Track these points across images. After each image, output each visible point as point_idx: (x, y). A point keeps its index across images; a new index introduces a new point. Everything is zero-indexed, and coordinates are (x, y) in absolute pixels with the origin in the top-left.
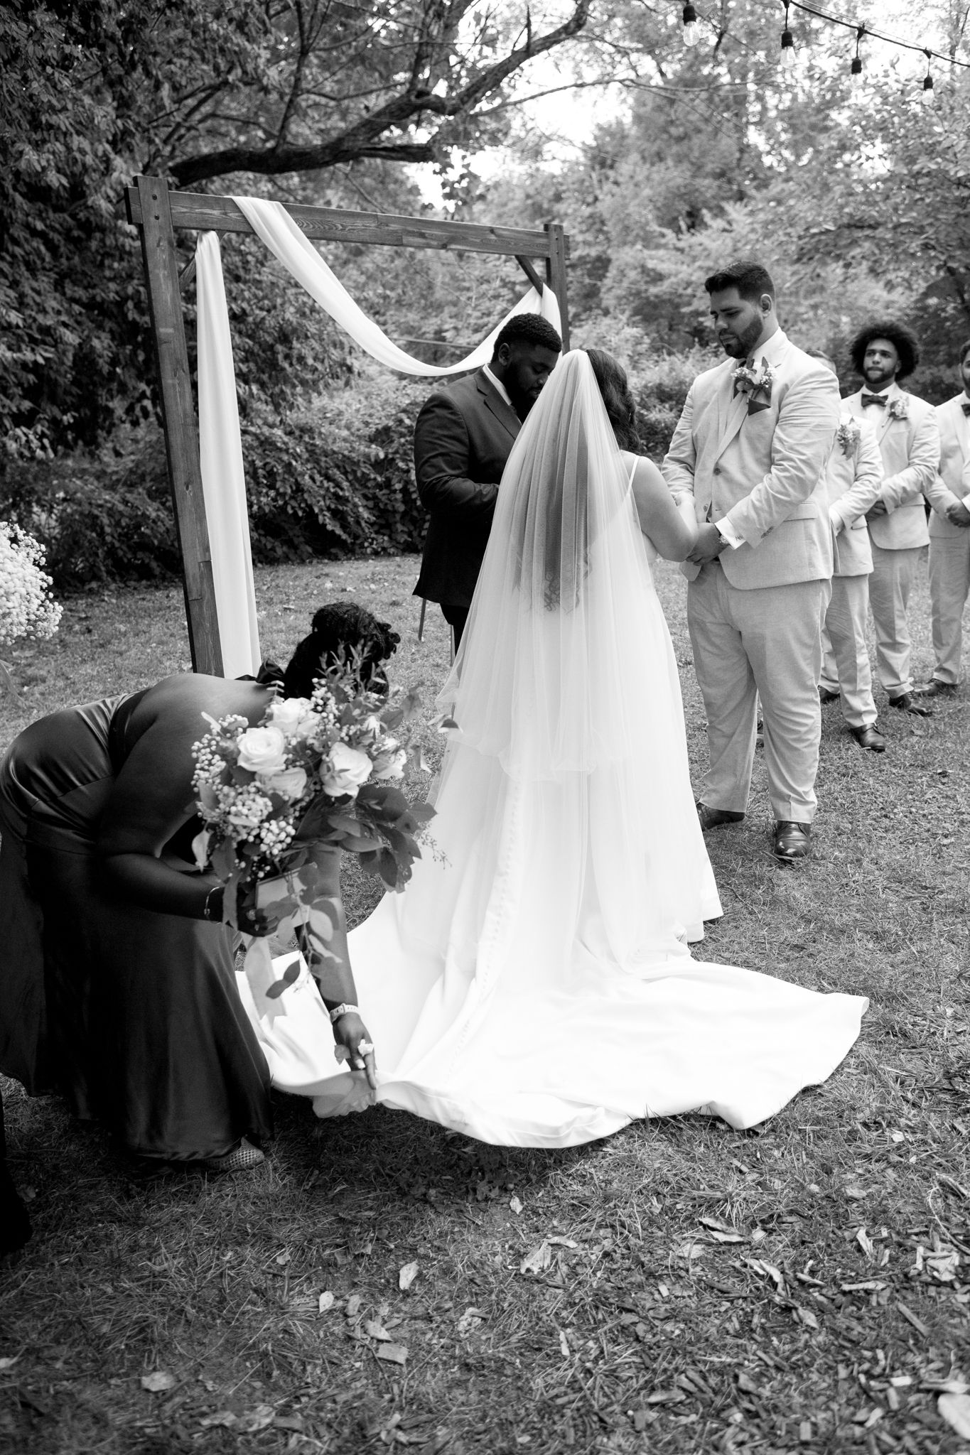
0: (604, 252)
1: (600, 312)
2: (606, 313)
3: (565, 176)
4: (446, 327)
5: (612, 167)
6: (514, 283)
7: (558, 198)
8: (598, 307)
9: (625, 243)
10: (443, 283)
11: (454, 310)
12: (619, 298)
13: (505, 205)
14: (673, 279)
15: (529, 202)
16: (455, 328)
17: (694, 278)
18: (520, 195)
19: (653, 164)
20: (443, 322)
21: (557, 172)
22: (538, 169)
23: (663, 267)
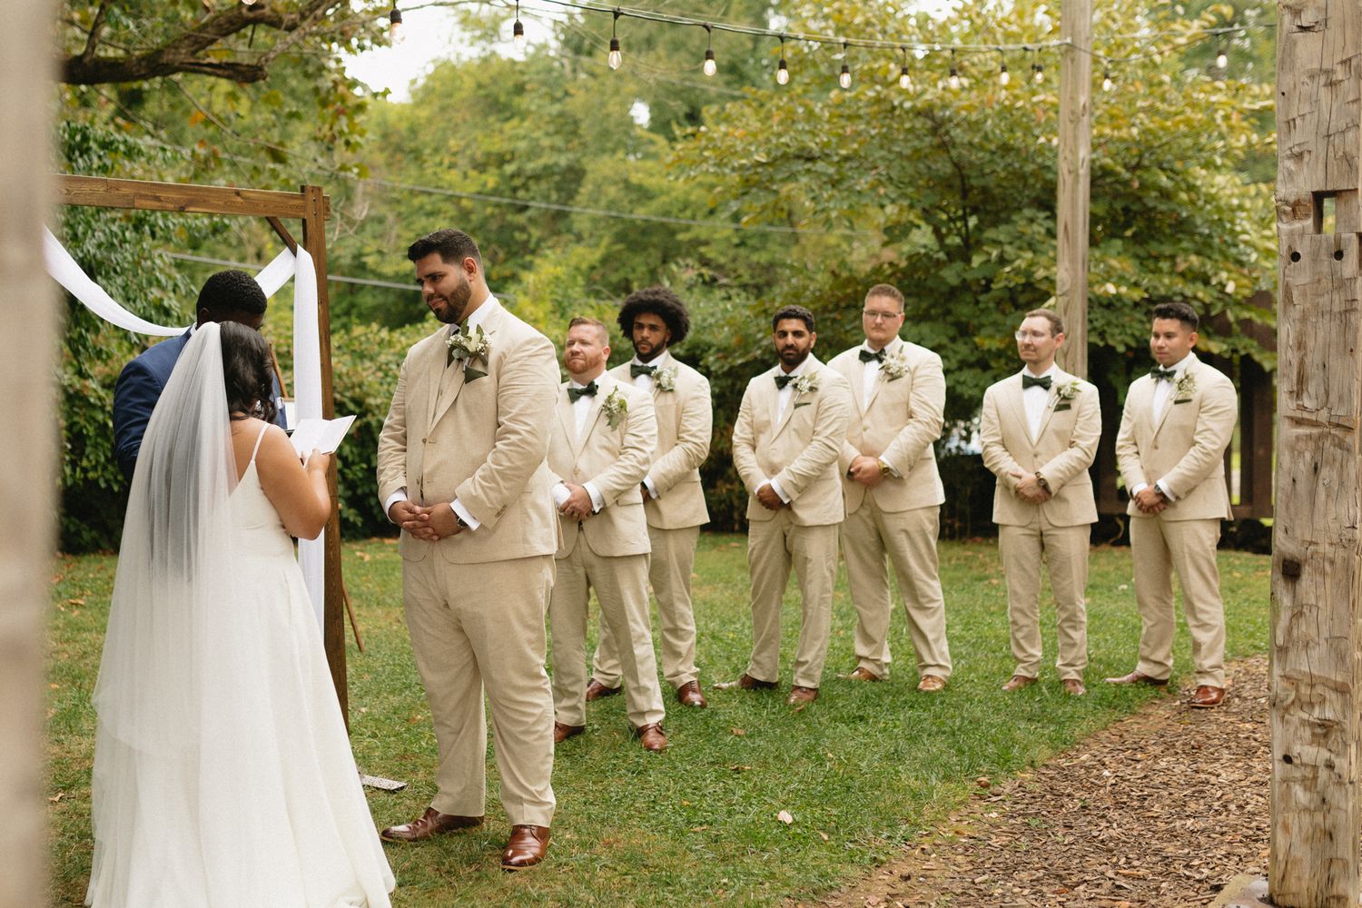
0: (578, 161)
1: (571, 237)
2: (579, 238)
3: (527, 64)
4: (367, 250)
5: (590, 54)
6: (460, 198)
7: (520, 89)
8: (569, 230)
9: (604, 151)
10: (365, 193)
11: (378, 228)
12: (595, 220)
13: (450, 95)
14: (664, 199)
15: (482, 92)
16: (380, 252)
17: (693, 198)
18: (469, 83)
19: (640, 51)
20: (364, 245)
21: (520, 58)
22: (493, 53)
23: (651, 183)
